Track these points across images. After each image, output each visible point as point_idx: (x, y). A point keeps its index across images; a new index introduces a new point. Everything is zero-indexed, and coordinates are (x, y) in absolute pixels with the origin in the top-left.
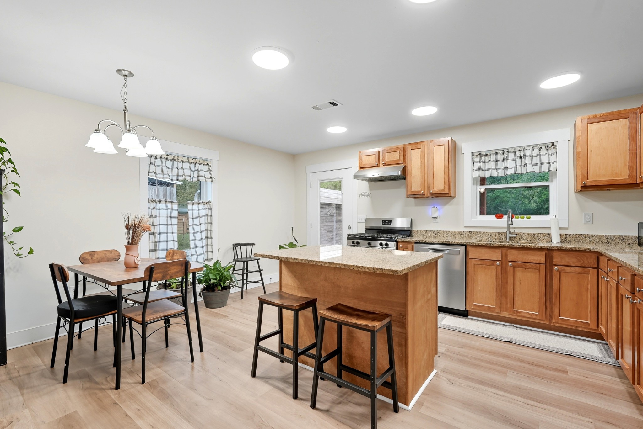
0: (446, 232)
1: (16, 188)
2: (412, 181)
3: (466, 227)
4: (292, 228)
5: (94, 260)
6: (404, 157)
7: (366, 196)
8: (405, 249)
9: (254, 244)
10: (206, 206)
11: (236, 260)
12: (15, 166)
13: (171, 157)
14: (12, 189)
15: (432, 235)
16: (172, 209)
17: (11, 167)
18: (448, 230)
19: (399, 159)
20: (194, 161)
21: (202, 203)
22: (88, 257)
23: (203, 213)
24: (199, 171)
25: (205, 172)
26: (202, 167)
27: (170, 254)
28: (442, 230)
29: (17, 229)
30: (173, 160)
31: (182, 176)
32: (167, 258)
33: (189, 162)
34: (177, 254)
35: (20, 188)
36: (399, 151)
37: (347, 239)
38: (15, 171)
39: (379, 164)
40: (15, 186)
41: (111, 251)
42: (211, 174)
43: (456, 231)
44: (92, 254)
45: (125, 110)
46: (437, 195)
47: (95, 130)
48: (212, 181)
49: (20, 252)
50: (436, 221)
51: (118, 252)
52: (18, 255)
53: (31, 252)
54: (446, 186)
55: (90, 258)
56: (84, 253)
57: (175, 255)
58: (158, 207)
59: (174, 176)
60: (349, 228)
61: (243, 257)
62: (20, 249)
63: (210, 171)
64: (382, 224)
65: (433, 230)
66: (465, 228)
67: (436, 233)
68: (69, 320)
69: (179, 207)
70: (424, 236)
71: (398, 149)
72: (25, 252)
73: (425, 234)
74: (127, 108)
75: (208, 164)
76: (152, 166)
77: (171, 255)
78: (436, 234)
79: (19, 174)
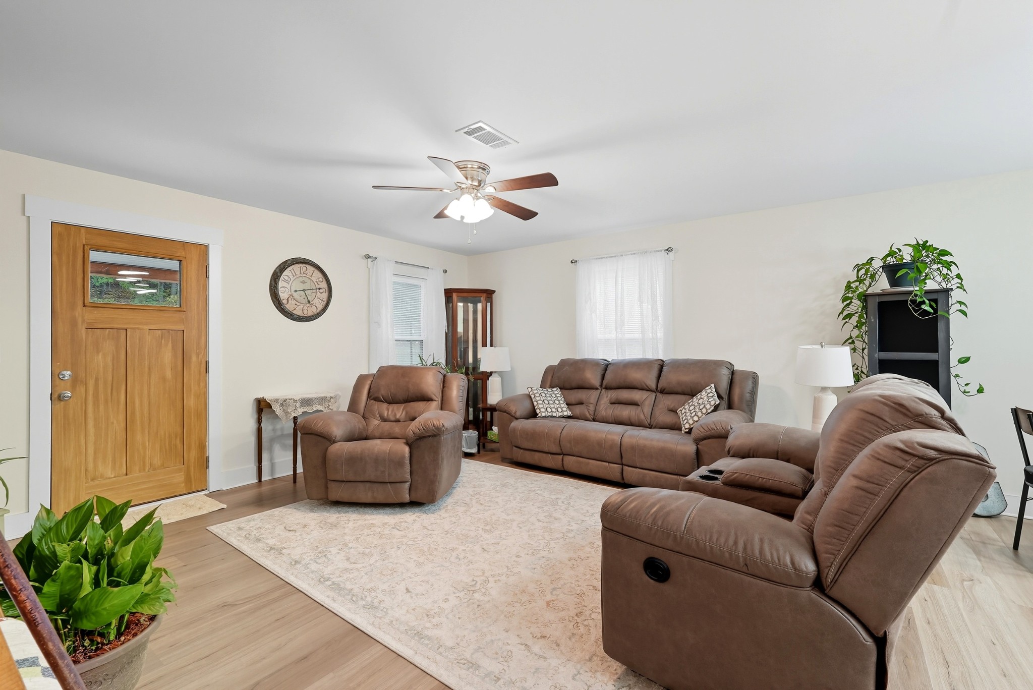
1: (963, 308)
12: (962, 281)
14: (958, 310)
17: (959, 283)
35: (967, 307)
38: (962, 287)
40: (961, 306)
49: (967, 389)
52: (964, 392)
53: (980, 390)
62: (967, 385)
72: (973, 389)
79: (965, 290)
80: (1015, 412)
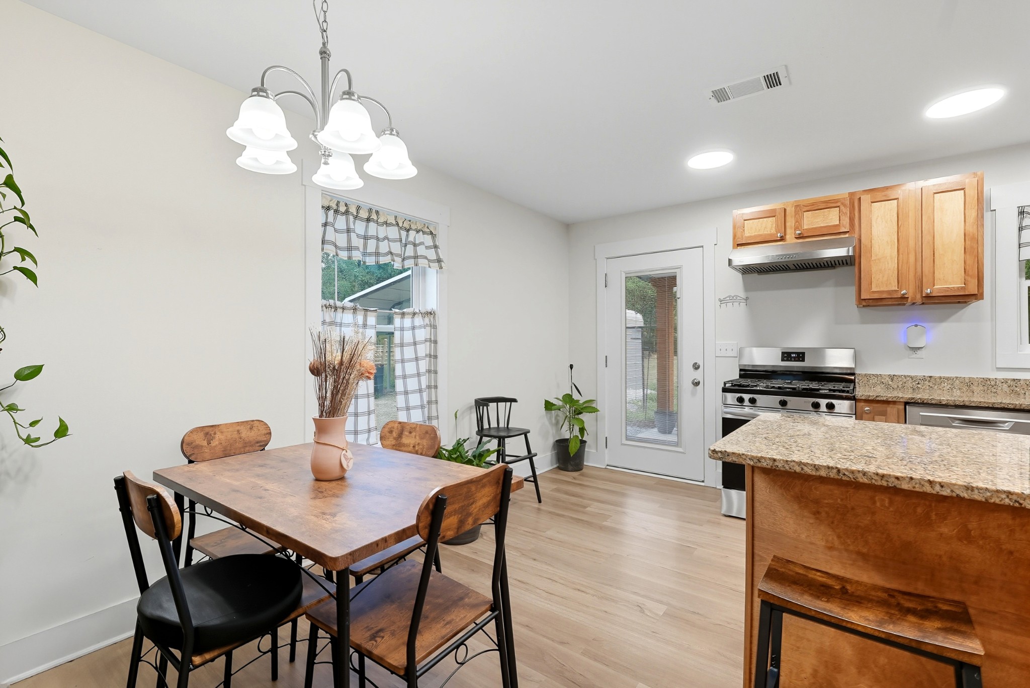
0: (948, 379)
1: (28, 264)
2: (874, 269)
3: (999, 369)
4: (571, 367)
5: (215, 447)
6: (852, 220)
7: (736, 304)
8: (876, 417)
9: (515, 400)
10: (427, 320)
11: (481, 432)
12: (23, 204)
13: (364, 214)
14: (15, 268)
15: (909, 384)
16: (365, 325)
17: (15, 208)
18: (953, 375)
19: (837, 223)
20: (406, 225)
21: (420, 314)
22: (200, 440)
23: (421, 334)
24: (415, 245)
25: (427, 248)
26: (420, 237)
27: (391, 432)
28: (936, 374)
29: (27, 372)
30: (368, 220)
31: (386, 254)
32: (384, 442)
33: (398, 224)
34: (414, 434)
35: (36, 263)
36: (839, 207)
37: (723, 392)
38: (23, 219)
39: (785, 235)
40: (23, 259)
41: (251, 425)
42: (437, 253)
43: (975, 377)
44: (208, 432)
45: (324, 50)
46: (943, 298)
47: (254, 90)
48: (441, 268)
49: (34, 432)
50: (917, 356)
51: (266, 424)
52: (28, 441)
53: (62, 431)
54: (969, 279)
55: (205, 443)
56: (192, 432)
57: (407, 436)
58: (338, 320)
59: (370, 254)
60: (696, 367)
61: (491, 427)
62: (33, 424)
63: (436, 247)
64: (782, 361)
65: (913, 374)
66: (997, 371)
67: (918, 381)
68: (177, 653)
69: (379, 322)
70: (888, 387)
71: (837, 202)
72: (45, 432)
73: (890, 383)
74: (329, 46)
75: (431, 233)
76: (329, 229)
77: (395, 434)
78: (918, 384)
79: (31, 227)
80: (121, 484)
